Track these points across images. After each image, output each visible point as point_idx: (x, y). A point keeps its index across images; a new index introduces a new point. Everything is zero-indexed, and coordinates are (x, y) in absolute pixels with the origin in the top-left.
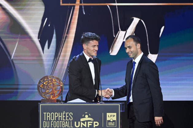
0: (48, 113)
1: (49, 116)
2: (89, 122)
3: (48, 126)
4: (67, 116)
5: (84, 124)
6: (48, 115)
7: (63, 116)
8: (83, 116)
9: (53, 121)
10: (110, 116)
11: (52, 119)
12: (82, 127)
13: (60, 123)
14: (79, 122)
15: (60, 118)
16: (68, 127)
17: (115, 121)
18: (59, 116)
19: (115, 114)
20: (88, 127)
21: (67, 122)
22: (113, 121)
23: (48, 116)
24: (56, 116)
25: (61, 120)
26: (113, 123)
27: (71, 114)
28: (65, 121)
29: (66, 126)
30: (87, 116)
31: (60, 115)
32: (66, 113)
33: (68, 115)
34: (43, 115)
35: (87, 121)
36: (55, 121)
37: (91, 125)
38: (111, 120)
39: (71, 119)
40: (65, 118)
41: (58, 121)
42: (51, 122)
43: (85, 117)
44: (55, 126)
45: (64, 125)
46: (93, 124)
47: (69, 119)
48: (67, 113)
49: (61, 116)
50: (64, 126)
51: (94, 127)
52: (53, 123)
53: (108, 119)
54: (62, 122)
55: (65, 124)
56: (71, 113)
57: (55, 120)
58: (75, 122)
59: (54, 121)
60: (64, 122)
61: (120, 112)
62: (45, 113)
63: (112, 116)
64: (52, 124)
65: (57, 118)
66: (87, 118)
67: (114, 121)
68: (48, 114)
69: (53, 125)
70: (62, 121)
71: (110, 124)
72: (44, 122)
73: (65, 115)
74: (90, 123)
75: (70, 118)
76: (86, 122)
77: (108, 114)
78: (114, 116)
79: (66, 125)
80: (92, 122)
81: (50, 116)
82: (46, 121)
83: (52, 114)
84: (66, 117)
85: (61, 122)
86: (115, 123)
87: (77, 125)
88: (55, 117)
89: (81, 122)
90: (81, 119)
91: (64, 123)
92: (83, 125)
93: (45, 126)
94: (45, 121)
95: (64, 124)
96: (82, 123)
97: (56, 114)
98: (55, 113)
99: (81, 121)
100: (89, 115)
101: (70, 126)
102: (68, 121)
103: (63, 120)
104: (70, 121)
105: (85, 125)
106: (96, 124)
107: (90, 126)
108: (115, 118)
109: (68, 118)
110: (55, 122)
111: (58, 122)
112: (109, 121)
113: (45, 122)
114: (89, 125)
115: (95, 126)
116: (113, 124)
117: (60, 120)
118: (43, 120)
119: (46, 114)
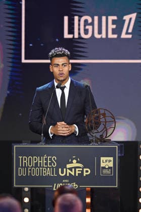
2: (77, 169)
3: (24, 174)
4: (49, 162)
5: (72, 171)
6: (25, 160)
7: (44, 162)
8: (70, 161)
9: (30, 167)
10: (104, 161)
11: (30, 165)
12: (68, 175)
13: (40, 169)
14: (65, 169)
15: (40, 163)
16: (51, 176)
17: (112, 167)
18: (39, 162)
19: (112, 159)
20: (77, 175)
21: (48, 169)
22: (109, 167)
23: (24, 161)
24: (35, 161)
26: (108, 170)
27: (54, 158)
28: (47, 168)
29: (48, 174)
30: (75, 161)
31: (40, 160)
33: (51, 159)
34: (18, 160)
35: (75, 168)
38: (107, 167)
39: (54, 165)
40: (46, 164)
41: (38, 167)
43: (72, 163)
44: (33, 174)
47: (51, 165)
48: (49, 157)
49: (42, 161)
50: (45, 174)
51: (85, 175)
52: (30, 170)
53: (102, 165)
54: (42, 169)
55: (47, 172)
57: (34, 166)
58: (60, 169)
59: (32, 167)
62: (20, 157)
64: (29, 172)
65: (36, 164)
66: (75, 164)
69: (31, 173)
70: (43, 167)
71: (105, 171)
73: (46, 159)
74: (79, 171)
77: (102, 159)
78: (110, 161)
81: (27, 162)
82: (22, 167)
83: (30, 158)
84: (47, 161)
86: (112, 170)
87: (62, 172)
88: (34, 162)
89: (68, 170)
90: (67, 165)
91: (45, 170)
92: (70, 173)
93: (20, 174)
94: (20, 167)
95: (45, 172)
97: (35, 158)
99: (67, 167)
100: (77, 160)
101: (53, 174)
102: (50, 168)
104: (52, 167)
105: (73, 173)
106: (87, 172)
107: (78, 174)
108: (111, 164)
110: (33, 169)
111: (37, 169)
112: (104, 168)
113: (20, 169)
114: (77, 172)
115: (85, 174)
116: (109, 172)
117: (40, 166)
118: (18, 166)
119: (22, 158)
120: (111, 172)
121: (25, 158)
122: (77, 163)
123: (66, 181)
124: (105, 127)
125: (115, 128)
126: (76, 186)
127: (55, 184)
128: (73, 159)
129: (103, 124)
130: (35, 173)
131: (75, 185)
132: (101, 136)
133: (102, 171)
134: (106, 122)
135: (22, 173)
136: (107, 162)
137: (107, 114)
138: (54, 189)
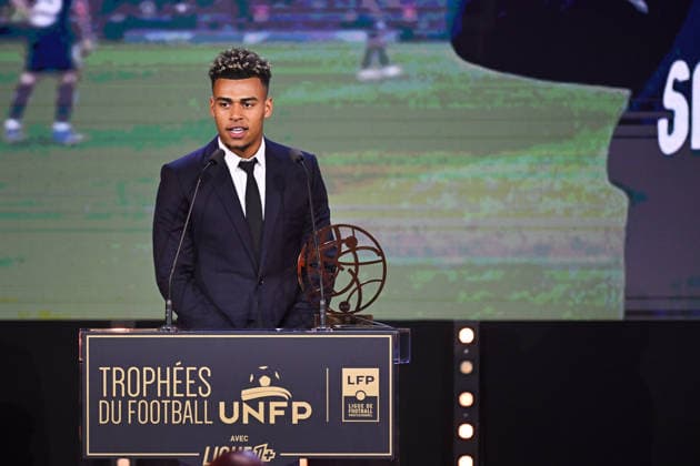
0: (115, 369)
1: (120, 382)
2: (273, 405)
3: (116, 419)
4: (188, 382)
6: (118, 378)
7: (175, 382)
8: (252, 378)
9: (133, 399)
10: (353, 380)
11: (134, 391)
12: (246, 421)
13: (162, 405)
14: (236, 405)
15: (164, 386)
16: (194, 423)
17: (376, 399)
18: (160, 382)
19: (375, 372)
20: (272, 421)
21: (188, 403)
22: (367, 397)
23: (115, 382)
24: (149, 379)
25: (168, 395)
26: (365, 407)
27: (204, 372)
28: (183, 400)
29: (188, 420)
30: (265, 380)
31: (163, 378)
32: (185, 370)
33: (194, 375)
34: (97, 376)
35: (267, 400)
36: (144, 398)
37: (282, 413)
38: (361, 397)
39: (205, 392)
40: (181, 388)
41: (156, 398)
42: (130, 402)
43: (259, 386)
44: (143, 419)
45: (177, 415)
46: (288, 410)
47: (197, 392)
48: (188, 369)
49: (167, 379)
50: (177, 419)
51: (295, 421)
52: (134, 407)
53: (347, 391)
54: (170, 405)
55: (182, 412)
56: (203, 368)
57: (145, 395)
58: (222, 405)
59: (138, 399)
60: (177, 405)
61: (394, 366)
62: (105, 369)
63: (364, 379)
64: (130, 412)
65: (152, 388)
66: (266, 388)
67: (369, 399)
68: (117, 371)
69: (134, 417)
70: (172, 398)
71: (354, 410)
72: (101, 402)
73: (181, 375)
74: (277, 408)
75: (200, 389)
76: (261, 405)
77: (346, 372)
78: (369, 379)
79: (185, 416)
80: (285, 404)
81: (125, 382)
82: (109, 398)
83: (134, 372)
84: (185, 382)
85: (166, 402)
86: (374, 406)
87: (229, 414)
88: (145, 383)
89: (245, 405)
90: (243, 392)
91: (177, 409)
92: (250, 415)
93: (103, 420)
94: (104, 399)
95: (178, 412)
96: (247, 408)
97: (149, 373)
98: (145, 369)
99: (244, 398)
101: (201, 417)
102: (192, 400)
103: (175, 395)
104: (199, 397)
105: (260, 417)
107: (276, 417)
109: (194, 389)
110: (143, 405)
111: (155, 405)
112: (352, 400)
113: (104, 405)
114: (273, 413)
115: (296, 417)
116: (366, 412)
117: (164, 396)
118: (97, 395)
119: (109, 373)
120: (374, 410)
121: (118, 373)
122: (271, 385)
123: (241, 438)
124: (355, 279)
125: (383, 281)
126: (268, 455)
127: (208, 449)
128: (259, 375)
129: (349, 270)
130: (149, 416)
131: (266, 452)
132: (345, 305)
133: (346, 408)
134: (357, 264)
135: (109, 415)
136: (361, 383)
137: (363, 241)
138: (205, 463)
